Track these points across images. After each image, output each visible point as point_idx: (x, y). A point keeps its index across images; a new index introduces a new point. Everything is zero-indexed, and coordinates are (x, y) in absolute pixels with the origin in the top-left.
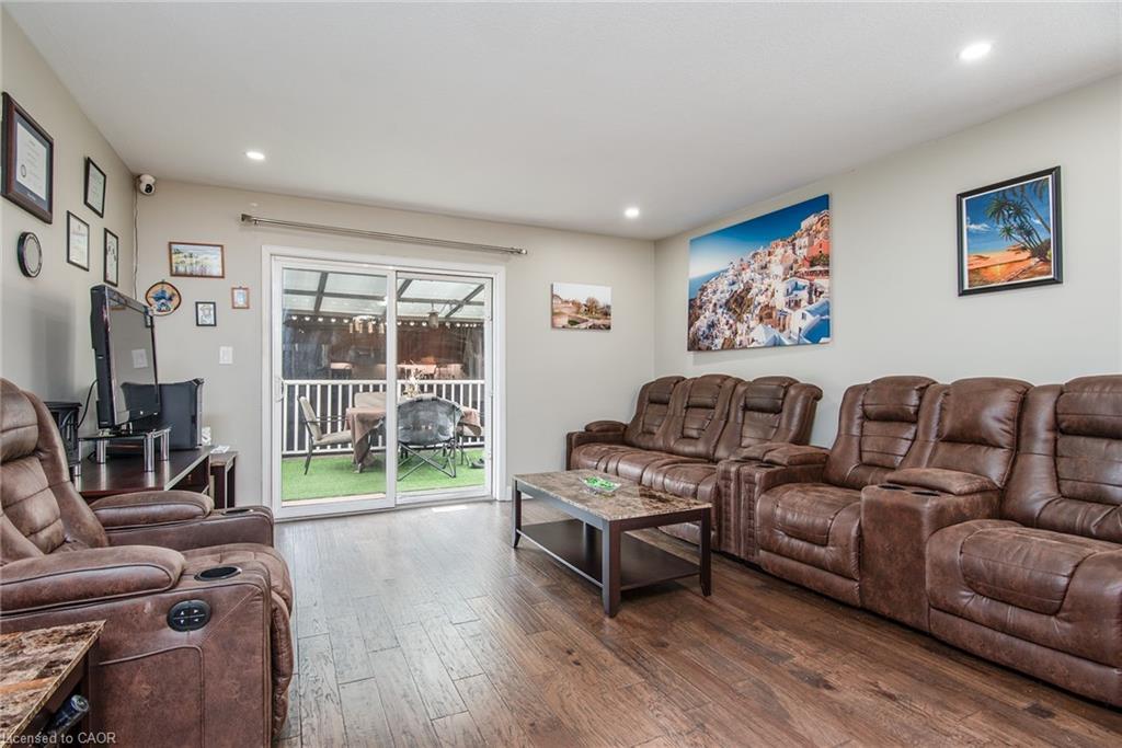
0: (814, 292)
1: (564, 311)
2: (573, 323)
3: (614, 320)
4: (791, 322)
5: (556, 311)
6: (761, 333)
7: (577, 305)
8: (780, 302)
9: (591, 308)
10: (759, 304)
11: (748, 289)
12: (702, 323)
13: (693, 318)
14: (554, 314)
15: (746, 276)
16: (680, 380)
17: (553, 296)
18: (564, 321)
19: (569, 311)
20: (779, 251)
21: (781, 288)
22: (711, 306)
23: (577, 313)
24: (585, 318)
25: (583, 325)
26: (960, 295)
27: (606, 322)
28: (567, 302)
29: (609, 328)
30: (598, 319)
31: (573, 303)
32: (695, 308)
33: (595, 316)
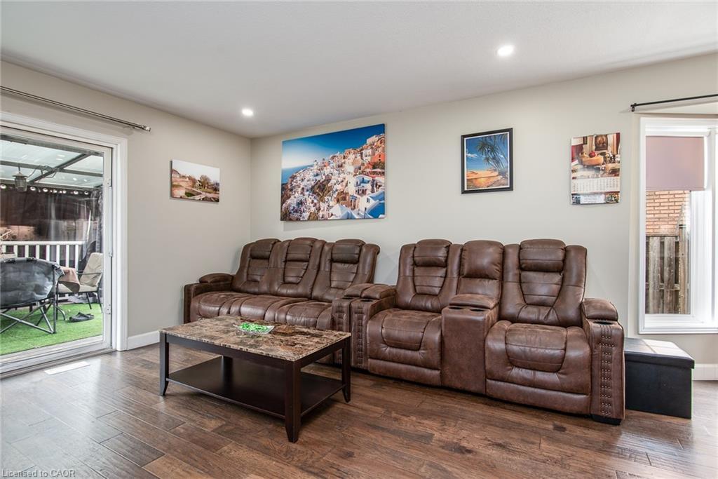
0: (375, 185)
1: (181, 184)
2: (189, 194)
3: (222, 194)
4: (360, 204)
5: (174, 183)
6: (338, 210)
7: (194, 181)
8: (352, 190)
9: (204, 183)
10: (337, 190)
11: (328, 180)
12: (292, 201)
13: (284, 198)
14: (173, 186)
15: (327, 171)
16: (276, 241)
17: (172, 171)
18: (181, 192)
19: (186, 185)
20: (351, 156)
21: (352, 181)
22: (300, 190)
23: (193, 187)
24: (199, 191)
25: (197, 197)
26: (462, 193)
27: (215, 196)
28: (184, 177)
29: (217, 200)
30: (210, 193)
31: (190, 178)
32: (286, 191)
33: (207, 191)
